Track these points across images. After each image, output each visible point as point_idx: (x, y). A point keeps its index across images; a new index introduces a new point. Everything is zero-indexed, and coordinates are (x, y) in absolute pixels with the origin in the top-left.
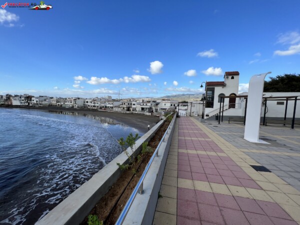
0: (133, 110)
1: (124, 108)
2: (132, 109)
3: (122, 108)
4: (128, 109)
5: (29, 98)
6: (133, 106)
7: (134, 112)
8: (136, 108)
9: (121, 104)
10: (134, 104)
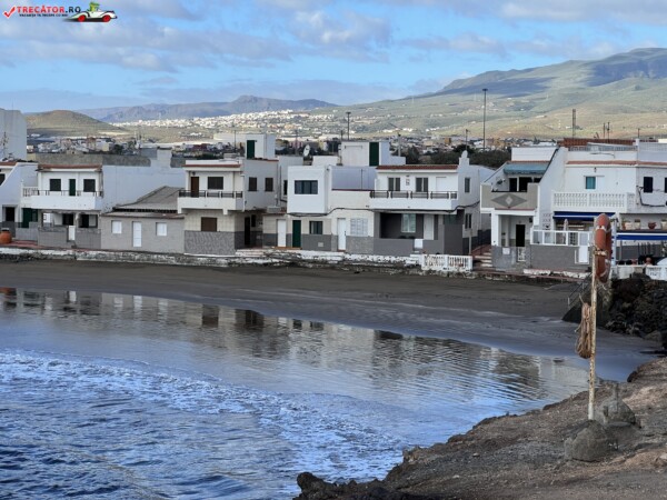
0: (296, 239)
1: (209, 224)
2: (283, 230)
3: (194, 224)
4: (250, 230)
6: (297, 203)
7: (307, 255)
8: (326, 215)
9: (187, 188)
10: (303, 182)
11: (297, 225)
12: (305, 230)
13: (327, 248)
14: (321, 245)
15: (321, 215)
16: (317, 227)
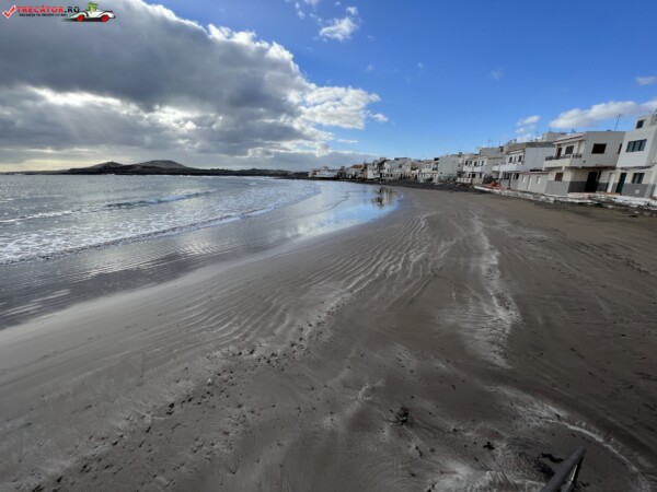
0: (619, 188)
1: (559, 177)
2: (614, 179)
3: (552, 177)
4: (591, 180)
5: (381, 164)
6: (628, 160)
7: (620, 199)
8: (649, 167)
9: (554, 155)
10: (635, 142)
11: (623, 176)
12: (628, 180)
13: (641, 195)
14: (637, 192)
15: (644, 168)
16: (638, 177)
